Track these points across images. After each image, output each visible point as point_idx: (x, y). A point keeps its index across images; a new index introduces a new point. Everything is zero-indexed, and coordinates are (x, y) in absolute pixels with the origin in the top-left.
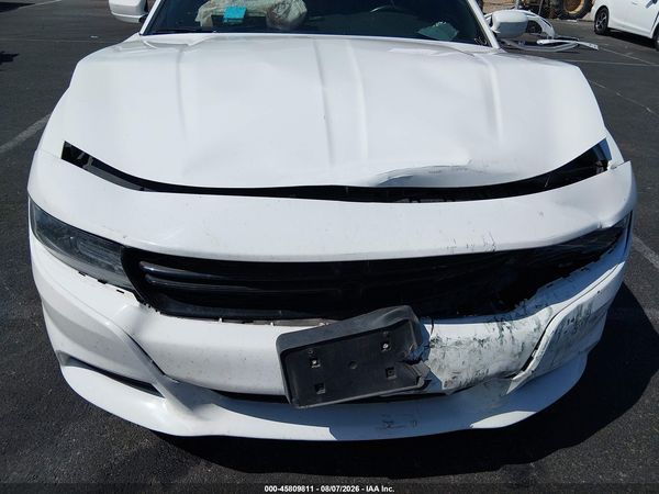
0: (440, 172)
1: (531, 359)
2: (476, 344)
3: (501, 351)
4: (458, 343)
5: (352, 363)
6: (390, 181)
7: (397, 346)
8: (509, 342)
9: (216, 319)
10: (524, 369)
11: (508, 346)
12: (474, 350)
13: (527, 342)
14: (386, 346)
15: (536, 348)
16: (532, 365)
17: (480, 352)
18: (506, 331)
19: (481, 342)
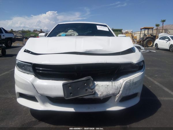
0: (96, 50)
1: (120, 91)
2: (106, 86)
3: (112, 88)
4: (102, 86)
5: (78, 88)
6: (86, 51)
7: (88, 85)
8: (114, 86)
9: (50, 80)
10: (119, 93)
11: (114, 87)
12: (106, 87)
13: (118, 87)
14: (86, 84)
15: (121, 88)
16: (120, 93)
17: (108, 88)
18: (113, 84)
19: (108, 86)
